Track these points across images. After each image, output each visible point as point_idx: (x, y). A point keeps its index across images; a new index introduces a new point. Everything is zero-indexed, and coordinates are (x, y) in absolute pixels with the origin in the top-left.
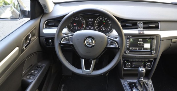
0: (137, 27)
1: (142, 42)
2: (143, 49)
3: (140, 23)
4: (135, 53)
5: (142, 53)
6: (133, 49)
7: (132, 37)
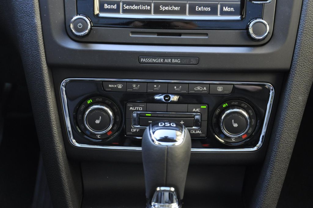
4: (133, 33)
5: (182, 37)
6: (123, 7)
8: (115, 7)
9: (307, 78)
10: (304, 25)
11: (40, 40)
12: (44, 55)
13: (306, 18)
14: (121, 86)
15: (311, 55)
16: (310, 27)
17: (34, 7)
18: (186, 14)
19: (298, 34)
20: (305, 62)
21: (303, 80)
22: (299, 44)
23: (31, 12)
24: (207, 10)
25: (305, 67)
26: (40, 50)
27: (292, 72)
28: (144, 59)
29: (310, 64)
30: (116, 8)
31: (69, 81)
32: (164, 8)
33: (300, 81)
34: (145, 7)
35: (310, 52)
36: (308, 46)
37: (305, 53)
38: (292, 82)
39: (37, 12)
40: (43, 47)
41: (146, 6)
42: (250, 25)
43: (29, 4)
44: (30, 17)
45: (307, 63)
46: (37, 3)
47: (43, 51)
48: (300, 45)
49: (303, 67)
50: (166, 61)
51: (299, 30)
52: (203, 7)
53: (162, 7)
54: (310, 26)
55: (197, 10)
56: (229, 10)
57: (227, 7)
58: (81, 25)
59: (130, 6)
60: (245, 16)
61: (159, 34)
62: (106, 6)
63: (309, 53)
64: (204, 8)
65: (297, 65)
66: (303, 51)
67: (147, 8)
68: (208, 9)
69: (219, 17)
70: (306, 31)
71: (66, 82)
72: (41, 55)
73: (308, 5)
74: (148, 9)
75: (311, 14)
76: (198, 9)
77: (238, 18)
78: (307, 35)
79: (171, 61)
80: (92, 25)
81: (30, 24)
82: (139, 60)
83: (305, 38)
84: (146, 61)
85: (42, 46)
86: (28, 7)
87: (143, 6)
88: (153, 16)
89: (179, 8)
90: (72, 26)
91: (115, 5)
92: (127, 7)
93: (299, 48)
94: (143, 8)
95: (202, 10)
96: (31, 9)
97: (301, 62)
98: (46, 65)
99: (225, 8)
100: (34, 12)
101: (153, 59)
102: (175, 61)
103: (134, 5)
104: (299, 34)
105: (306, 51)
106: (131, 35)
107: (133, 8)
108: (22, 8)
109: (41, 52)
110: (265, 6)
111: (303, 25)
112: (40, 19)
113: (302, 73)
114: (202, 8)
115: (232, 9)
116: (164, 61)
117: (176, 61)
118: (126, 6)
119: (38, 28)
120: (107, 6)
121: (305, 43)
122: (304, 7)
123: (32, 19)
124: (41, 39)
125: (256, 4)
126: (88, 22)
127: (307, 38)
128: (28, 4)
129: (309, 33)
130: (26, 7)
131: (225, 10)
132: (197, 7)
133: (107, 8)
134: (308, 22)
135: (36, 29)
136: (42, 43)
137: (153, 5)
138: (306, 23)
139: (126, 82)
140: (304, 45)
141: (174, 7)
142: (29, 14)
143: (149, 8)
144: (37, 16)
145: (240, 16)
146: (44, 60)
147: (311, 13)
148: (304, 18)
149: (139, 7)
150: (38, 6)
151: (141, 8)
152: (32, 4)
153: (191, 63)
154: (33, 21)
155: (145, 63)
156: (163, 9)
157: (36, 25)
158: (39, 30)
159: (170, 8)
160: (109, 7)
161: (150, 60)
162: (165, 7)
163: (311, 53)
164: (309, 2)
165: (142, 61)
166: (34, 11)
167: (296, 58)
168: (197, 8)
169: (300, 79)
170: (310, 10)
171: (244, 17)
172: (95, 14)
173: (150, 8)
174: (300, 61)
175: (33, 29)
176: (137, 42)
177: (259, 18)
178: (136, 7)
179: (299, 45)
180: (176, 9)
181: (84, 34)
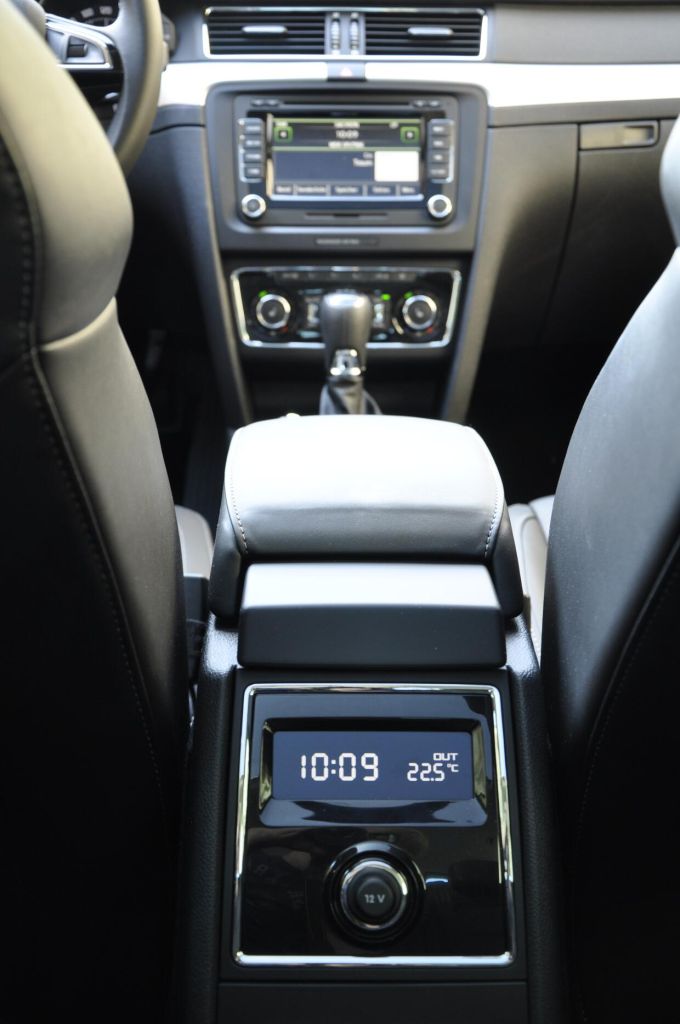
0: (322, 44)
1: (359, 139)
2: (370, 193)
3: (345, 21)
4: (308, 214)
5: (359, 218)
6: (297, 189)
7: (287, 103)
18: (364, 196)
30: (289, 190)
41: (322, 188)
52: (381, 189)
53: (339, 189)
55: (374, 191)
56: (409, 190)
57: (406, 188)
59: (304, 189)
61: (336, 215)
68: (386, 191)
69: (398, 198)
74: (323, 191)
76: (376, 190)
82: (315, 242)
88: (328, 198)
89: (356, 189)
91: (289, 187)
92: (301, 190)
95: (380, 191)
110: (445, 184)
115: (413, 189)
118: (300, 188)
120: (281, 188)
125: (435, 182)
132: (374, 188)
133: (281, 190)
137: (328, 186)
141: (351, 189)
145: (421, 196)
153: (371, 243)
155: (321, 244)
156: (340, 191)
159: (347, 190)
160: (283, 190)
162: (341, 189)
173: (325, 189)
177: (439, 194)
180: (353, 190)
181: (257, 216)
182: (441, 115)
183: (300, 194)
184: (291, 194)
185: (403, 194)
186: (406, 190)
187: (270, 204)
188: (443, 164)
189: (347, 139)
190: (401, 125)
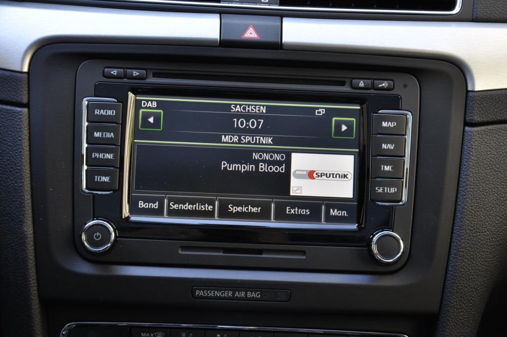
1: (265, 132)
2: (282, 215)
4: (184, 248)
5: (264, 256)
6: (169, 206)
7: (156, 75)
8: (155, 206)
9: (467, 329)
10: (459, 243)
11: (29, 260)
12: (36, 284)
13: (462, 231)
14: (162, 334)
15: (472, 291)
16: (469, 247)
17: (24, 207)
18: (271, 219)
19: (450, 256)
20: (463, 303)
21: (461, 333)
22: (451, 273)
23: (18, 214)
24: (304, 213)
25: (463, 311)
26: (28, 277)
27: (443, 318)
28: (202, 291)
29: (471, 306)
30: (157, 207)
31: (74, 327)
32: (235, 209)
33: (456, 334)
34: (205, 207)
35: (469, 286)
36: (466, 277)
37: (461, 287)
38: (444, 334)
39: (28, 214)
40: (35, 271)
41: (207, 206)
42: (375, 238)
43: (16, 201)
44: (16, 222)
45: (467, 304)
46: (29, 200)
47: (34, 277)
48: (454, 274)
49: (460, 311)
50: (237, 294)
51: (452, 250)
52: (298, 209)
53: (232, 207)
54: (468, 245)
55: (287, 213)
56: (339, 213)
57: (336, 210)
58: (99, 235)
59: (180, 205)
60: (365, 225)
61: (226, 250)
62: (141, 204)
63: (469, 288)
64: (300, 210)
65: (450, 307)
66: (459, 285)
67: (208, 208)
68: (306, 212)
69: (323, 226)
70: (462, 252)
71: (69, 328)
72: (30, 284)
73: (465, 212)
74: (209, 210)
75: (470, 226)
76: (290, 211)
77: (354, 227)
78: (464, 259)
79: (246, 295)
80: (118, 235)
81: (15, 233)
82: (193, 293)
83: (462, 263)
84: (204, 294)
85: (33, 269)
86: (13, 206)
87: (201, 205)
88: (216, 222)
89: (259, 208)
90: (84, 237)
91: (156, 203)
92: (175, 207)
93: (452, 279)
94: (201, 208)
95: (296, 213)
96: (17, 209)
97: (456, 302)
98: (37, 301)
99: (334, 211)
100: (23, 215)
101: (216, 292)
102: (251, 294)
103: (187, 203)
104: (452, 257)
105: (464, 284)
106: (180, 252)
107: (186, 207)
108: (4, 207)
109: (31, 279)
110: (396, 210)
111: (457, 243)
112: (32, 226)
113: (458, 321)
114: (296, 209)
115: (344, 213)
116: (233, 294)
117: (254, 295)
118: (174, 205)
119: (29, 239)
120: (144, 204)
121: (461, 272)
122: (458, 214)
123: (19, 226)
124: (31, 257)
125: (382, 205)
126: (111, 229)
127: (464, 263)
128: (14, 201)
129: (468, 255)
130: (11, 206)
131: (334, 214)
132: (288, 208)
133: (142, 207)
134: (465, 238)
135: (25, 242)
136: (34, 264)
137: (217, 203)
138: (462, 239)
139: (171, 328)
140: (460, 274)
141: (252, 208)
142: (14, 218)
143: (210, 208)
144: (28, 221)
145: (357, 225)
146: (35, 292)
147: (470, 224)
148: (458, 231)
149: (194, 206)
150: (30, 205)
151: (199, 208)
152: (21, 202)
153: (278, 299)
154: (20, 229)
155: (201, 297)
156: (234, 211)
157: (26, 235)
158: (29, 244)
159: (245, 209)
160: (146, 206)
161: (211, 292)
162: (237, 208)
163: (471, 288)
164: (466, 207)
165: (198, 294)
166: (23, 212)
167: (447, 295)
168: (288, 210)
169: (456, 330)
170: (467, 220)
171: (363, 226)
172: (123, 217)
173: (212, 208)
174: (455, 300)
175: (20, 241)
176: (190, 262)
177: (388, 228)
178: (190, 207)
179: (452, 275)
180: (254, 210)
181: (104, 251)
182: (394, 102)
183: (172, 213)
184: (159, 212)
185: (330, 219)
186: (334, 212)
187: (125, 228)
188: (394, 178)
189: (247, 131)
190: (330, 113)
